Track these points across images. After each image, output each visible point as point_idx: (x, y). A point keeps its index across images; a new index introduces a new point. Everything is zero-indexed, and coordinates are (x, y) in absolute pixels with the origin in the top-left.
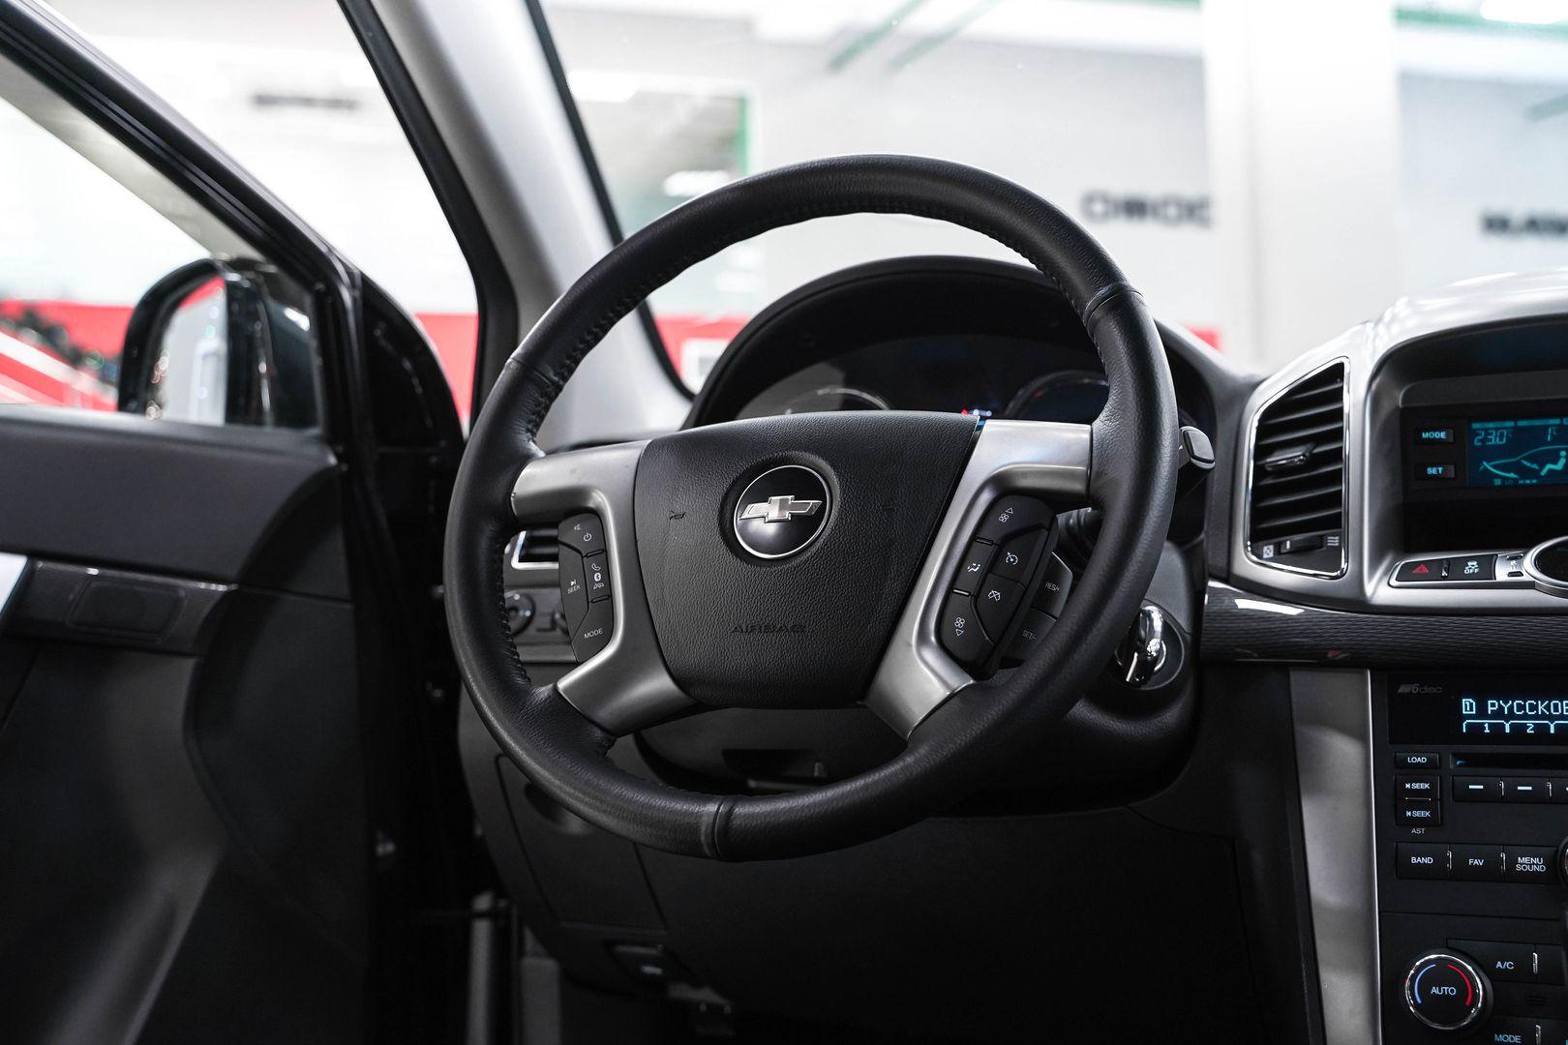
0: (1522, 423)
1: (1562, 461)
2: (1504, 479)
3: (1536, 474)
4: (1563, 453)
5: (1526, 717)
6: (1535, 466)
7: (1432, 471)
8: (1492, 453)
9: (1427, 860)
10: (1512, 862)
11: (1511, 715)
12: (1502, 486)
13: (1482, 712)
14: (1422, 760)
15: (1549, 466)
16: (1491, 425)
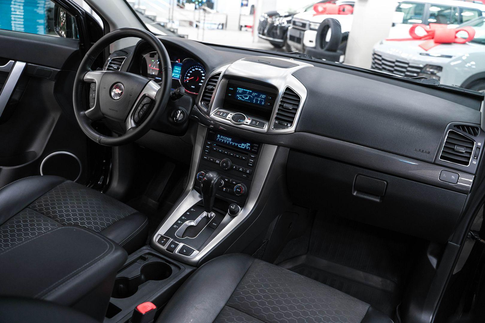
0: (244, 90)
1: (248, 98)
2: (240, 98)
3: (244, 99)
4: (248, 96)
5: (225, 140)
6: (244, 97)
7: (229, 95)
8: (239, 94)
9: (206, 158)
10: (216, 161)
11: (223, 139)
12: (239, 100)
13: (220, 138)
14: (210, 143)
15: (246, 98)
16: (240, 89)
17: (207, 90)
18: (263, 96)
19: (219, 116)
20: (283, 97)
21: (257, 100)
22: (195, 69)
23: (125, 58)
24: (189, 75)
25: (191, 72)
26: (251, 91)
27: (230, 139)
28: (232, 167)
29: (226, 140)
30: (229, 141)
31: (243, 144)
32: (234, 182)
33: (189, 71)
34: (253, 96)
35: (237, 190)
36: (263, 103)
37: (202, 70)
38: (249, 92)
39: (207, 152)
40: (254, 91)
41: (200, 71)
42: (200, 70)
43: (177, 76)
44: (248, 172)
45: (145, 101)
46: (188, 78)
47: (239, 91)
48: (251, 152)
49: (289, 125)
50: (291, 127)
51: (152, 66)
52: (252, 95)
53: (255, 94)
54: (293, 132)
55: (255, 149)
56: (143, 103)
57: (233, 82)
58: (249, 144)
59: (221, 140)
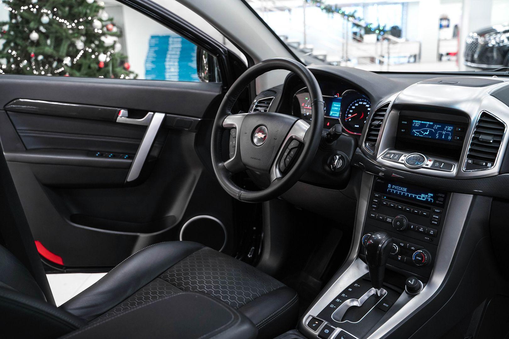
17: (372, 128)
18: (450, 128)
19: (390, 159)
20: (477, 127)
21: (441, 135)
22: (358, 103)
23: (273, 98)
24: (351, 111)
25: (353, 107)
26: (432, 123)
27: (405, 189)
28: (408, 227)
29: (399, 191)
30: (404, 191)
31: (423, 195)
32: (413, 248)
33: (351, 106)
34: (435, 129)
35: (417, 258)
36: (450, 138)
37: (367, 104)
38: (429, 124)
39: (374, 208)
40: (436, 122)
41: (365, 105)
42: (365, 103)
43: (336, 114)
44: (432, 232)
45: (292, 144)
46: (350, 115)
47: (415, 125)
48: (435, 204)
49: (489, 165)
50: (492, 167)
51: (306, 105)
52: (433, 129)
53: (438, 126)
54: (496, 174)
55: (440, 201)
56: (290, 147)
57: (407, 113)
58: (432, 195)
59: (393, 191)
